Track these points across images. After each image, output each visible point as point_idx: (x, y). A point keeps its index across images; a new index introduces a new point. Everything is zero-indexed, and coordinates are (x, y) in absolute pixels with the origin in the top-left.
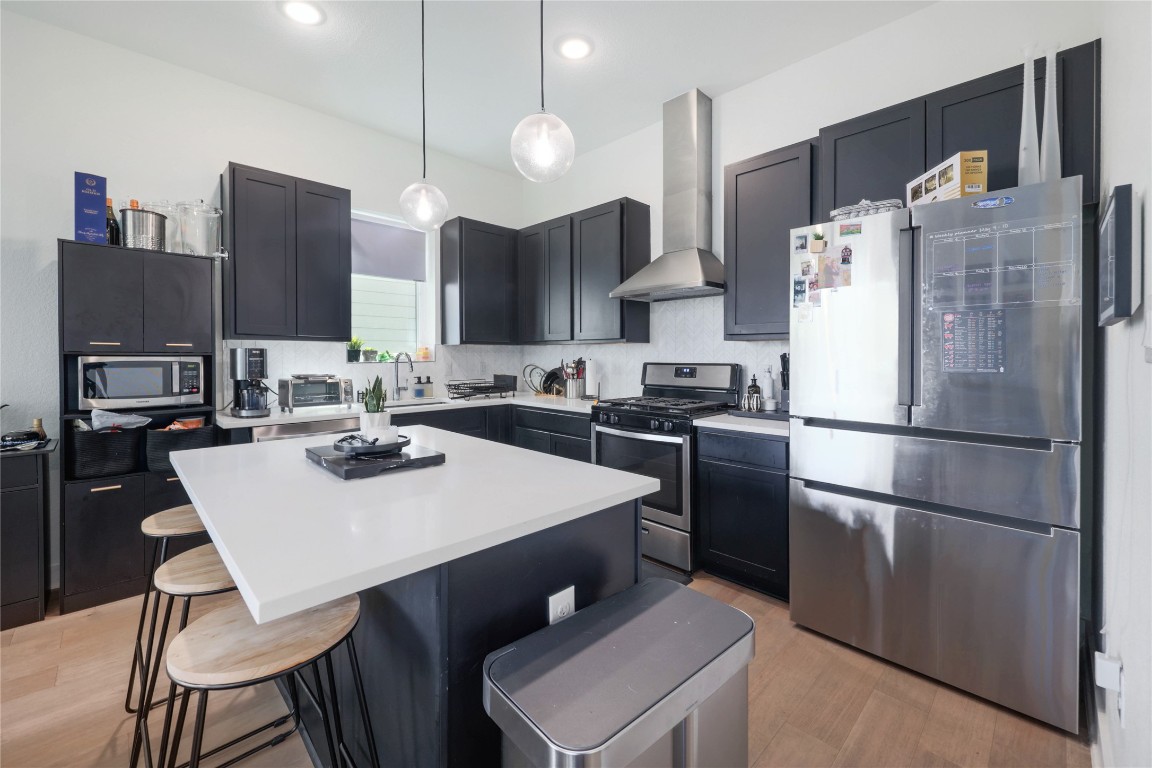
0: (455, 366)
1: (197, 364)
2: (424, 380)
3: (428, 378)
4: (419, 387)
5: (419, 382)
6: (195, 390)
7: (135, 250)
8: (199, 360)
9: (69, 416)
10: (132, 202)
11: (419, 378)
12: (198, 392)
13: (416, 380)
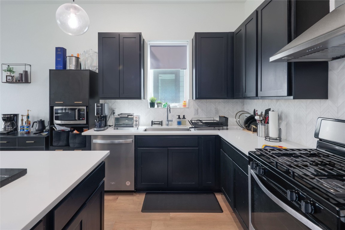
0: (200, 110)
1: (84, 109)
2: (182, 117)
3: (184, 116)
4: (179, 120)
5: (179, 118)
6: (83, 119)
7: (69, 70)
8: (85, 108)
9: (52, 126)
10: (72, 55)
11: (179, 116)
12: (84, 120)
13: (178, 117)
